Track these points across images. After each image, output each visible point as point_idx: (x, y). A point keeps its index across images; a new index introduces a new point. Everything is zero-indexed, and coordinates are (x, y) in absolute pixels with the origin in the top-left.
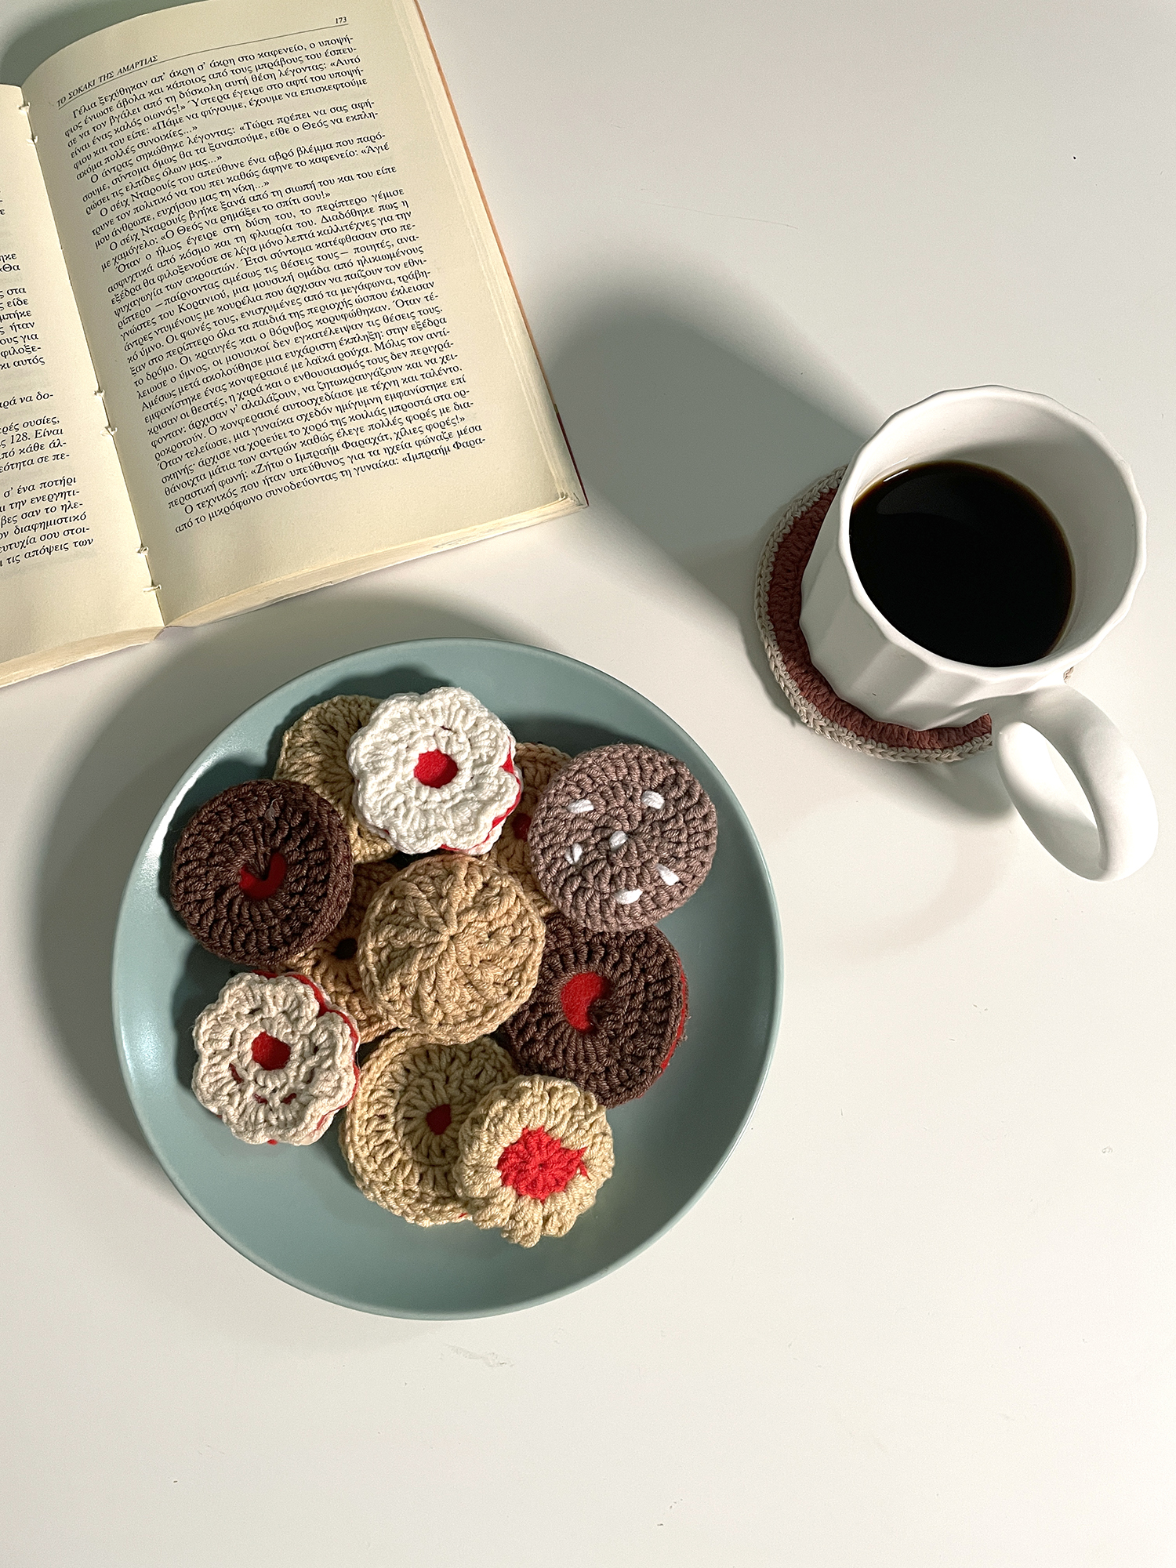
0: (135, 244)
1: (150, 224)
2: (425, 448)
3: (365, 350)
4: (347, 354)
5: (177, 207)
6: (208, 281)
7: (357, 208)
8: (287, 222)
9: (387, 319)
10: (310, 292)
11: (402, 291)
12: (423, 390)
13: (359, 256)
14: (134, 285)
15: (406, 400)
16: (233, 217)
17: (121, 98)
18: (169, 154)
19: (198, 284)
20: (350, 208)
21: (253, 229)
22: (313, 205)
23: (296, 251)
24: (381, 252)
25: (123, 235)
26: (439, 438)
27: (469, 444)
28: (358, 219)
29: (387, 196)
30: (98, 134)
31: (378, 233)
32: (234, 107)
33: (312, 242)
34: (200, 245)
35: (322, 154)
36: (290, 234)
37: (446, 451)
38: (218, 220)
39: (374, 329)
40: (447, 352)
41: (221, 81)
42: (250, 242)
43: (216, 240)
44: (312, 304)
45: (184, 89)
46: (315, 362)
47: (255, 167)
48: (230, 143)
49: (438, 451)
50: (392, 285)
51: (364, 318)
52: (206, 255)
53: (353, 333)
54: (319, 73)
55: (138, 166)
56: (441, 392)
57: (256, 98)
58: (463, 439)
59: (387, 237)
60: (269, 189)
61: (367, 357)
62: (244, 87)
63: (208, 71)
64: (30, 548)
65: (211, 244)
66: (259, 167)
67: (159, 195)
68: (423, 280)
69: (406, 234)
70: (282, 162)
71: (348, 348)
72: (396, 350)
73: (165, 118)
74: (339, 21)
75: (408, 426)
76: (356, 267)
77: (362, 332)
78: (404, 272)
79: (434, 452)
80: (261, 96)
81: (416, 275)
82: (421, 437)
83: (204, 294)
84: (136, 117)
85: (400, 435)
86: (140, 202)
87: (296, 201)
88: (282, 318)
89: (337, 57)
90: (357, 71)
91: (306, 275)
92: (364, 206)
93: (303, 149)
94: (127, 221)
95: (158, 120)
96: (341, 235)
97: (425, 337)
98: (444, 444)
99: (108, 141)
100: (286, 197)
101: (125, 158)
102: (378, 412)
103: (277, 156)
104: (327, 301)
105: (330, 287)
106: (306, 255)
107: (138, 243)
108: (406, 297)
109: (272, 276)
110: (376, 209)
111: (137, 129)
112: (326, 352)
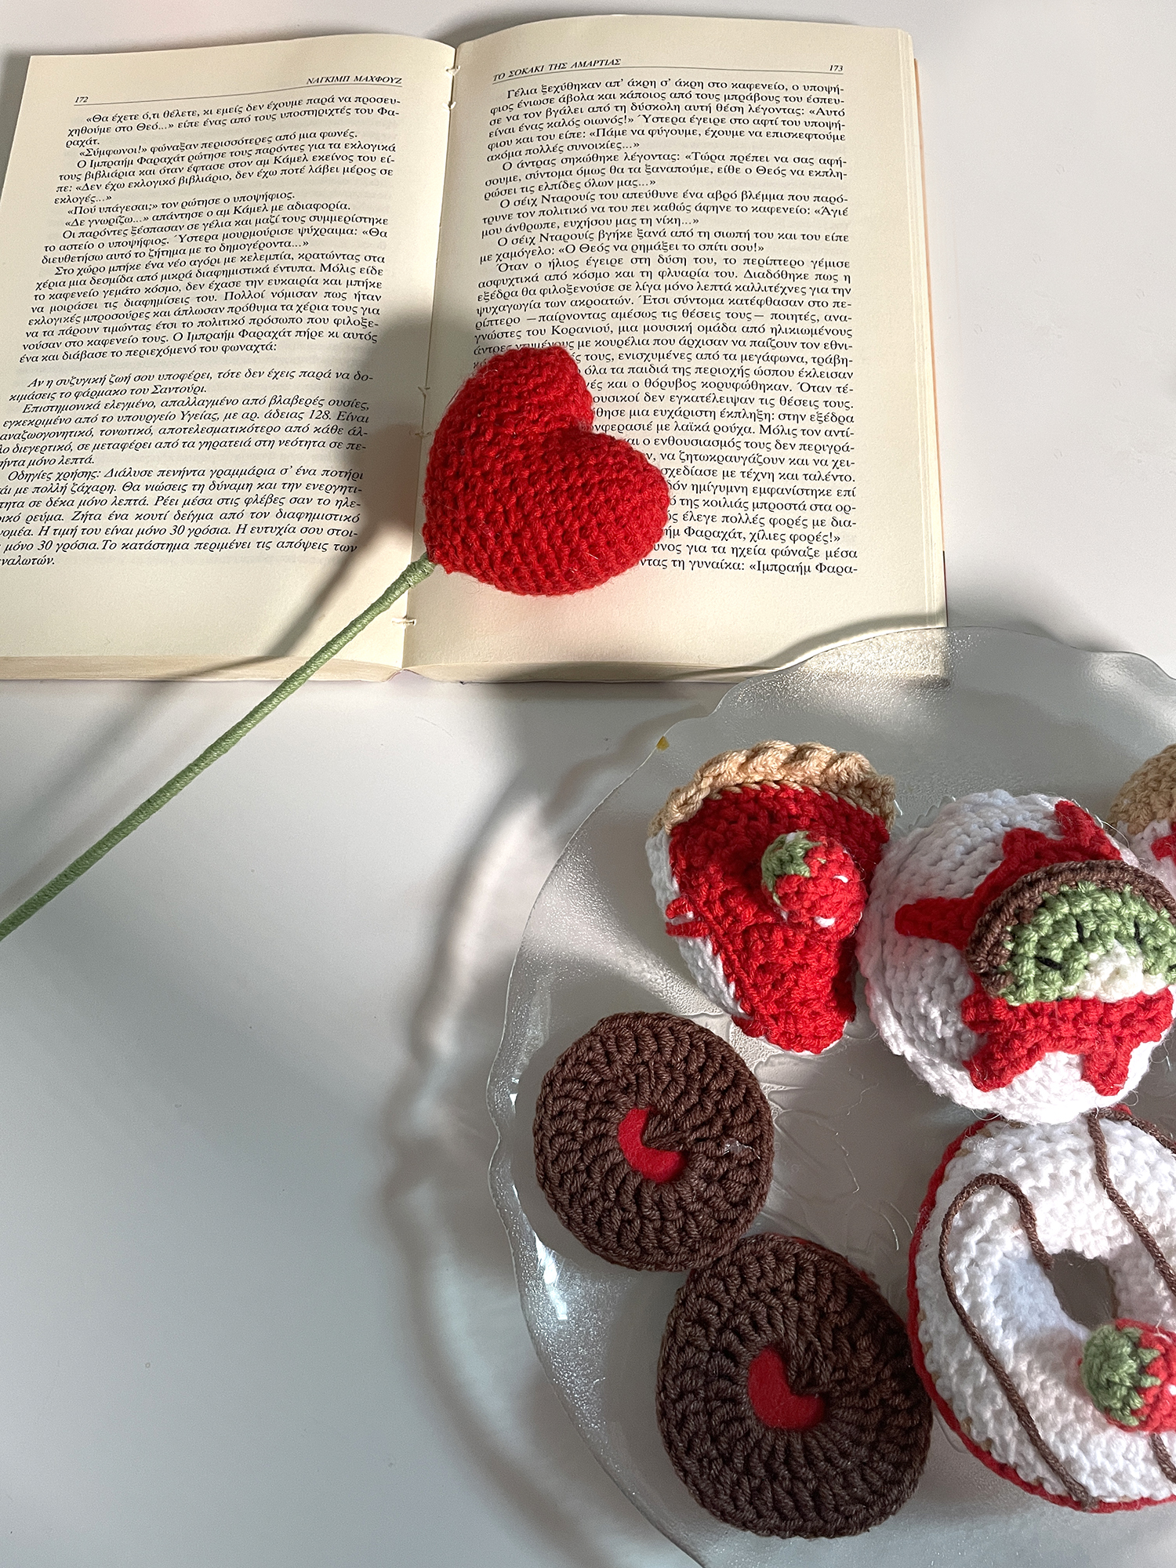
0: (527, 247)
1: (552, 232)
2: (781, 560)
3: (747, 430)
4: (725, 429)
5: (589, 223)
6: (594, 309)
7: (790, 270)
8: (705, 267)
9: (785, 401)
10: (705, 350)
11: (812, 374)
12: (800, 492)
13: (775, 323)
14: (511, 289)
15: (777, 499)
16: (646, 249)
17: (566, 92)
18: (599, 165)
19: (583, 310)
20: (782, 268)
21: (664, 267)
22: (740, 255)
23: (704, 301)
24: (802, 325)
25: (518, 234)
26: (802, 553)
27: (835, 570)
28: (787, 282)
29: (828, 265)
30: (528, 122)
31: (805, 304)
32: (687, 133)
33: (725, 295)
34: (600, 269)
35: (769, 203)
36: (703, 281)
37: (804, 570)
38: (629, 248)
39: (766, 409)
40: (843, 456)
41: (682, 102)
42: (657, 280)
43: (618, 268)
44: (702, 364)
45: (638, 101)
46: (685, 428)
47: (689, 201)
48: (670, 170)
49: (795, 569)
50: (802, 365)
51: (758, 394)
52: (603, 282)
53: (739, 407)
54: (793, 117)
55: (560, 167)
56: (821, 500)
57: (714, 128)
58: (831, 562)
59: (814, 310)
60: (697, 228)
61: (747, 437)
62: (705, 114)
63: (672, 88)
64: (287, 537)
65: (613, 271)
66: (695, 201)
67: (572, 205)
68: (841, 368)
69: (838, 311)
70: (721, 202)
71: (729, 422)
72: (783, 439)
73: (608, 126)
74: (834, 68)
75: (769, 529)
76: (768, 334)
77: (750, 408)
78: (822, 353)
79: (790, 568)
80: (721, 127)
81: (835, 360)
82: (782, 547)
83: (587, 323)
84: (576, 117)
85: (756, 538)
86: (549, 206)
87: (723, 248)
88: (664, 370)
89: (819, 105)
90: (838, 125)
91: (706, 329)
92: (798, 270)
93: (749, 194)
94: (528, 221)
95: (600, 126)
96: (761, 296)
97: (823, 433)
98: (805, 561)
99: (537, 132)
100: (713, 241)
101: (549, 156)
102: (739, 504)
103: (717, 195)
104: (722, 363)
105: (730, 349)
106: (714, 308)
107: (532, 247)
108: (814, 381)
109: (669, 321)
110: (812, 276)
111: (573, 129)
112: (701, 421)
